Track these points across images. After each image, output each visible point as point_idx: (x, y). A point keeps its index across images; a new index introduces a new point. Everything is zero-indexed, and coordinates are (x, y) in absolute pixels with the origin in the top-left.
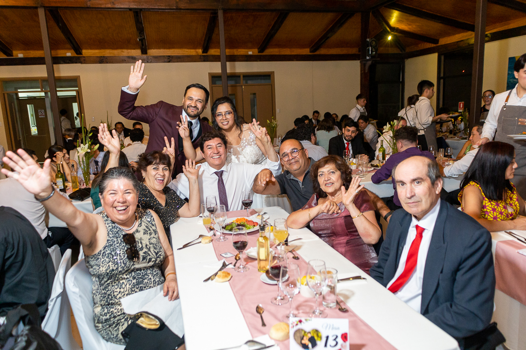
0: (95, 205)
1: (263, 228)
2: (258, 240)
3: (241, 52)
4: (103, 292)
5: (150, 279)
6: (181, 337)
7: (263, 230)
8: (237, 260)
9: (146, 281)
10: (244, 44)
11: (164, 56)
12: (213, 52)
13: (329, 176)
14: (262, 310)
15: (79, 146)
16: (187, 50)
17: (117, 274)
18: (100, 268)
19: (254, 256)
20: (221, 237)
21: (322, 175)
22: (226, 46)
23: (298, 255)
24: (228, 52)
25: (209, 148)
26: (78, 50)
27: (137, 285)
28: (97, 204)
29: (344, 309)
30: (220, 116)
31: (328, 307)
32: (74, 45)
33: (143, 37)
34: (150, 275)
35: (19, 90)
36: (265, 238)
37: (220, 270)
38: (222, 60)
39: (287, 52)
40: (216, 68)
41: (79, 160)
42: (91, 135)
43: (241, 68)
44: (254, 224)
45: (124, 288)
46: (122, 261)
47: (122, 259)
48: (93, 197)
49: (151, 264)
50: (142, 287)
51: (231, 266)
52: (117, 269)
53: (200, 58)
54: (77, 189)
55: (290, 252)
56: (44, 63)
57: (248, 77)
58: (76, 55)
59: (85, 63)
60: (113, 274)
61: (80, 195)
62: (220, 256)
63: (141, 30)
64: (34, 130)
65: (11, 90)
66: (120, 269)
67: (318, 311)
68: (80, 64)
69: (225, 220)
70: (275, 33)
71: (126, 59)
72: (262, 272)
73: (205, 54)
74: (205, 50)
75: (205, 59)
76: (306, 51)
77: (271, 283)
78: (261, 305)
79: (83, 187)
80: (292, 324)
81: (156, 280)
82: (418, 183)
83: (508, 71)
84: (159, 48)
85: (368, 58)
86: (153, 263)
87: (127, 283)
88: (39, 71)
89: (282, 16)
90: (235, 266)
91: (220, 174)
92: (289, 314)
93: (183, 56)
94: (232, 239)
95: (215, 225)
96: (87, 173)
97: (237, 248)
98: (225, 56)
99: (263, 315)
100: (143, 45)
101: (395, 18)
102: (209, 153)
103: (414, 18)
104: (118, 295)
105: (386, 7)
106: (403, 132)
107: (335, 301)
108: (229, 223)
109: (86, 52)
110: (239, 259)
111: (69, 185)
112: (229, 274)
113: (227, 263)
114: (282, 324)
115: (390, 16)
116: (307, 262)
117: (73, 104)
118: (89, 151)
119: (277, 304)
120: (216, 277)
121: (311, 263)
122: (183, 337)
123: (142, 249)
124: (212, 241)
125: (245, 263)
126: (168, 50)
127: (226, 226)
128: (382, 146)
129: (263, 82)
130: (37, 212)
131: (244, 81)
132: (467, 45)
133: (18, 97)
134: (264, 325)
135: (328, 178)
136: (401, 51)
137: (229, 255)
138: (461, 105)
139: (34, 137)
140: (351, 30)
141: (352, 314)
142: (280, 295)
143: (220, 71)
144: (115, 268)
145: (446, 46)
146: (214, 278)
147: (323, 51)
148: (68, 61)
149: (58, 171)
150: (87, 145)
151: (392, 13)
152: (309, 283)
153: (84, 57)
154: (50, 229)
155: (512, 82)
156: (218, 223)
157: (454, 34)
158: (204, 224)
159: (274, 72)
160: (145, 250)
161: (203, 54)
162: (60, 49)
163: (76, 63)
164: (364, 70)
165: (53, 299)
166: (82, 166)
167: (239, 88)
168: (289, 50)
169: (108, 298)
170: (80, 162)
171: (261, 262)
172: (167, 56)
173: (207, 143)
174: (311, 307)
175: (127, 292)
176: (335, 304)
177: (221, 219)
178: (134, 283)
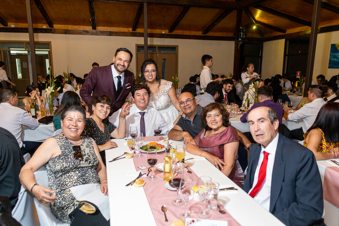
0: (55, 128)
1: (168, 151)
2: (165, 159)
3: (158, 31)
4: (58, 183)
5: (90, 174)
6: (108, 220)
7: (168, 152)
8: (149, 172)
9: (87, 175)
10: (159, 27)
11: (107, 32)
12: (139, 30)
13: (215, 118)
14: (165, 209)
15: (47, 88)
16: (122, 28)
17: (68, 170)
18: (56, 166)
19: (161, 169)
20: (139, 155)
21: (209, 116)
22: (148, 27)
23: (191, 170)
24: (149, 31)
25: (138, 95)
26: (51, 24)
27: (81, 177)
28: (57, 127)
29: (223, 211)
30: (147, 73)
31: (211, 209)
32: (48, 21)
33: (94, 18)
34: (90, 172)
35: (11, 49)
36: (170, 158)
37: (138, 178)
38: (145, 36)
39: (187, 33)
40: (140, 41)
41: (47, 97)
42: (55, 80)
43: (157, 42)
44: (162, 147)
45: (72, 179)
46: (72, 161)
47: (72, 160)
48: (55, 122)
49: (91, 165)
50: (84, 178)
51: (145, 176)
52: (69, 166)
53: (131, 34)
54: (45, 116)
55: (185, 167)
56: (27, 32)
57: (161, 48)
58: (49, 28)
59: (55, 33)
60: (66, 170)
61: (46, 120)
62: (138, 168)
63: (93, 14)
64: (20, 76)
65: (6, 48)
66: (71, 166)
67: (204, 212)
68: (52, 34)
69: (143, 143)
70: (180, 20)
71: (82, 32)
72: (166, 181)
73: (134, 32)
74: (134, 29)
75: (134, 35)
76: (200, 33)
77: (173, 190)
78: (165, 206)
79: (48, 115)
80: (187, 223)
81: (94, 176)
82: (262, 122)
83: (331, 53)
84: (104, 26)
85: (240, 39)
86: (92, 165)
87: (75, 175)
88: (24, 37)
89: (186, 9)
90: (148, 175)
91: (143, 114)
92: (184, 213)
93: (119, 32)
94: (147, 157)
95: (135, 146)
96: (51, 106)
97: (150, 164)
98: (147, 34)
99: (166, 213)
100: (93, 23)
101: (258, 14)
102: (138, 98)
103: (271, 15)
104: (68, 183)
105: (253, 7)
106: (263, 90)
107: (217, 205)
108: (145, 145)
109: (56, 26)
110: (151, 171)
111: (39, 113)
112: (143, 181)
113: (142, 174)
114: (180, 221)
115: (256, 13)
116: (199, 177)
117: (46, 60)
118: (54, 91)
119: (176, 205)
120: (135, 183)
121: (202, 179)
122: (109, 220)
123: (85, 155)
124: (133, 157)
125: (155, 174)
126: (110, 28)
127: (142, 147)
128: (247, 98)
129: (170, 52)
130: (16, 131)
131: (159, 51)
132: (304, 34)
133: (10, 53)
134: (167, 220)
135: (214, 119)
136: (261, 36)
137: (144, 168)
138: (299, 73)
139: (20, 80)
140: (229, 21)
141: (228, 215)
142: (178, 199)
143: (143, 43)
144: (67, 166)
145: (290, 35)
146: (133, 184)
147: (210, 34)
148: (44, 31)
149: (32, 104)
150: (52, 87)
151: (257, 11)
152: (199, 192)
153: (54, 29)
154: (24, 142)
155: (332, 60)
156: (138, 145)
157: (296, 27)
158: (128, 144)
159: (178, 46)
160: (87, 156)
161: (133, 32)
162: (38, 23)
163: (49, 33)
164: (237, 48)
165: (22, 193)
166: (49, 101)
167: (155, 55)
168: (189, 31)
169: (62, 186)
170: (47, 98)
171: (166, 174)
172: (109, 31)
173: (137, 92)
174: (200, 209)
175: (74, 181)
176: (217, 207)
177: (140, 142)
178: (79, 175)
